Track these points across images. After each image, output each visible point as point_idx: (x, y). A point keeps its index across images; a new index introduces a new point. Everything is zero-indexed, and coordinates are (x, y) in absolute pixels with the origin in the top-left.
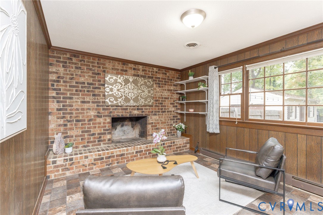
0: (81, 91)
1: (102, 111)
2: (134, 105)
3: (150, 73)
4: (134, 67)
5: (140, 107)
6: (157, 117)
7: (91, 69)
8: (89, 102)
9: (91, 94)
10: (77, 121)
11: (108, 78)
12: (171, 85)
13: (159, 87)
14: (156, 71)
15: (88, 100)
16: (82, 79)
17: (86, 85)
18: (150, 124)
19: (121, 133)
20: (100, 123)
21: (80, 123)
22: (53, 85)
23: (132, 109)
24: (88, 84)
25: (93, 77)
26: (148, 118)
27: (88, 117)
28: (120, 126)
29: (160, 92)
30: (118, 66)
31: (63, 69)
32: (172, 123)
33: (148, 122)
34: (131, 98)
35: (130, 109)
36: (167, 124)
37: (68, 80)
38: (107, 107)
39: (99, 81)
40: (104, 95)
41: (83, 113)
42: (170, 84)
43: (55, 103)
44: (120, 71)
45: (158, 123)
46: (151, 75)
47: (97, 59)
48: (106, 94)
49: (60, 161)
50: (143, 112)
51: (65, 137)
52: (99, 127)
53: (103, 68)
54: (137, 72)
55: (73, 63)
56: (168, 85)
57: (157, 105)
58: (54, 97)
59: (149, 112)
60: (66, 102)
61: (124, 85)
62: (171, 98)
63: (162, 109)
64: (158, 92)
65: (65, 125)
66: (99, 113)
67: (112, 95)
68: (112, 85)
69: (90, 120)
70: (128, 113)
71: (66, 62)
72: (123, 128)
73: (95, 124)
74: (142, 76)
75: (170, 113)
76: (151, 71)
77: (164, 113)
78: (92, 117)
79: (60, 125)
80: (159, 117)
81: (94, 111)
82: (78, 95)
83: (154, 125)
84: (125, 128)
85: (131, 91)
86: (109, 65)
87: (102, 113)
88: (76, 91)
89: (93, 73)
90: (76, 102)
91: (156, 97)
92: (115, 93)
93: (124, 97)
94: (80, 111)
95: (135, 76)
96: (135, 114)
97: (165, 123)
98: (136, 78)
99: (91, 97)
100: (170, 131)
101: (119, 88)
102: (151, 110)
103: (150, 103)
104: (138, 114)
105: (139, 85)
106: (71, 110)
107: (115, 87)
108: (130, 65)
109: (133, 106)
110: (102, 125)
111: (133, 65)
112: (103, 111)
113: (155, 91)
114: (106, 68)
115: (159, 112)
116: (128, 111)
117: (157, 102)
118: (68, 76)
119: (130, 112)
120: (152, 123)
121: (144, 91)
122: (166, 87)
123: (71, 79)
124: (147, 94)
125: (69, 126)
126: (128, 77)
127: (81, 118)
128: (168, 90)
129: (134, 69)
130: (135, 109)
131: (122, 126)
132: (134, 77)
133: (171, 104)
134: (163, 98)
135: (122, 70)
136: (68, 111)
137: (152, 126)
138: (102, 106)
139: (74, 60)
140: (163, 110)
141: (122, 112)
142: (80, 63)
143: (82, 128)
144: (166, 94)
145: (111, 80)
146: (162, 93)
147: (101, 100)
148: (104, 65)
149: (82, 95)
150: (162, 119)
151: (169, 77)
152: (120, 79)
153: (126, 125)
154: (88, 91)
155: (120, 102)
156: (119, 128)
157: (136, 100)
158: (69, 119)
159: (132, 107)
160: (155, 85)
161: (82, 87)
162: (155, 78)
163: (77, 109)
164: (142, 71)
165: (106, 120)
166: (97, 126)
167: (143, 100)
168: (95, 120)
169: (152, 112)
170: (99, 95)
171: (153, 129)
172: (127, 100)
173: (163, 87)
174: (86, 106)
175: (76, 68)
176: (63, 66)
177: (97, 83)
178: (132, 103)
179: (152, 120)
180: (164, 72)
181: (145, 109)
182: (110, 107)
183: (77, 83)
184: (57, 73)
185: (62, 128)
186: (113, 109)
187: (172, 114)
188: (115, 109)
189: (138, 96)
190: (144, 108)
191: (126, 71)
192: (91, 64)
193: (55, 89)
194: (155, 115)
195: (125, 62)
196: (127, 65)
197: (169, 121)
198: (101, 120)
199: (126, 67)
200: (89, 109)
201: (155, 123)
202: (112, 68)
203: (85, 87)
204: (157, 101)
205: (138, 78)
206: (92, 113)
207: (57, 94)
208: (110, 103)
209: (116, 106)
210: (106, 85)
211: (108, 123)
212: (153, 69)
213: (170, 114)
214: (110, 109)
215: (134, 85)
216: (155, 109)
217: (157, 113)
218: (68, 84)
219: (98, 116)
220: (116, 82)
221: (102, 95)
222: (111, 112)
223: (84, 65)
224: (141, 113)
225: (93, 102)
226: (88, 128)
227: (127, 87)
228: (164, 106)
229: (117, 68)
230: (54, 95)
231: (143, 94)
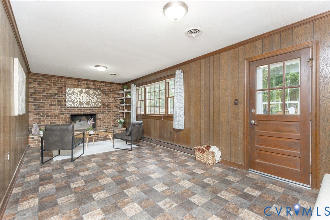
0: (49, 98)
1: (63, 110)
2: (87, 107)
3: (99, 86)
4: (87, 83)
5: (91, 108)
6: (104, 115)
7: (56, 85)
8: (55, 105)
9: (57, 100)
10: (47, 116)
11: (68, 90)
12: (115, 94)
13: (106, 95)
14: (103, 85)
15: (54, 104)
16: (50, 91)
17: (53, 95)
18: (98, 119)
19: (80, 126)
20: (62, 118)
21: (49, 117)
22: (31, 95)
23: (85, 110)
24: (54, 94)
25: (57, 90)
26: (97, 115)
27: (54, 114)
28: (78, 120)
29: (107, 99)
30: (75, 83)
31: (38, 86)
32: (116, 119)
33: (97, 118)
34: (84, 102)
35: (83, 109)
36: (111, 119)
37: (41, 92)
39: (62, 92)
40: (65, 101)
41: (51, 112)
42: (114, 93)
43: (33, 106)
44: (76, 86)
45: (105, 119)
46: (99, 88)
47: (60, 79)
48: (67, 100)
50: (93, 111)
51: (39, 126)
52: (62, 120)
53: (64, 84)
54: (89, 86)
55: (44, 82)
56: (112, 94)
57: (104, 107)
58: (32, 102)
59: (97, 111)
60: (40, 105)
61: (79, 95)
62: (115, 103)
63: (108, 110)
64: (105, 99)
65: (40, 119)
66: (62, 111)
67: (71, 101)
68: (71, 94)
69: (56, 116)
70: (82, 112)
71: (40, 82)
72: (81, 122)
73: (59, 118)
74: (92, 89)
75: (114, 112)
76: (100, 85)
77: (109, 112)
78: (57, 114)
79: (36, 119)
80: (106, 115)
81: (58, 110)
82: (48, 101)
83: (101, 120)
84: (82, 122)
85: (84, 98)
86: (68, 82)
87: (64, 112)
88: (47, 98)
89: (57, 88)
90: (47, 105)
91: (103, 102)
92: (73, 99)
93: (79, 102)
94: (49, 110)
95: (87, 89)
96: (88, 113)
97: (110, 119)
98: (88, 90)
99: (57, 102)
100: (114, 124)
101: (76, 96)
102: (99, 110)
103: (99, 106)
104: (89, 113)
105: (90, 94)
106: (43, 110)
107: (73, 96)
108: (83, 82)
109: (86, 108)
110: (64, 119)
111: (85, 82)
112: (65, 111)
113: (103, 98)
114: (67, 84)
115: (106, 111)
116: (82, 110)
117: (104, 105)
118: (41, 90)
119: (84, 111)
120: (101, 119)
121: (93, 98)
122: (111, 95)
123: (43, 91)
124: (96, 100)
125: (42, 119)
126: (82, 89)
127: (49, 115)
128: (113, 97)
129: (86, 84)
130: (87, 110)
131: (80, 121)
132: (86, 89)
133: (115, 106)
134: (108, 102)
135: (77, 85)
136: (41, 110)
137: (100, 121)
138: (64, 107)
139: (45, 80)
140: (109, 110)
141: (78, 112)
142: (49, 82)
143: (50, 121)
144: (111, 100)
145: (70, 91)
146: (108, 99)
147: (63, 104)
148: (65, 82)
149: (50, 101)
150: (107, 116)
151: (113, 89)
152: (77, 90)
153: (83, 120)
154: (54, 98)
155: (76, 105)
156: (78, 122)
157: (88, 103)
158: (42, 115)
159: (85, 108)
160: (102, 94)
161: (50, 96)
162: (102, 89)
163: (47, 109)
164: (93, 85)
165: (66, 116)
166: (60, 119)
167: (93, 104)
168: (59, 116)
169: (101, 111)
170: (62, 101)
171: (101, 123)
172: (81, 103)
173: (108, 95)
174: (53, 107)
175: (47, 85)
176: (38, 84)
177: (60, 93)
178: (85, 106)
179: (100, 117)
180: (109, 85)
181: (95, 109)
182: (69, 108)
183: (47, 93)
184: (34, 88)
185: (37, 121)
186: (71, 110)
187: (116, 113)
188: (73, 109)
189: (89, 101)
190: (94, 109)
191: (81, 85)
192: (56, 82)
193: (33, 98)
194: (103, 113)
195: (80, 80)
196: (81, 82)
197: (114, 117)
198: (64, 116)
199: (81, 83)
200: (55, 109)
201: (102, 119)
202: (71, 84)
203: (52, 96)
204: (104, 104)
205: (89, 90)
206: (57, 112)
207: (34, 100)
208: (69, 106)
209: (74, 108)
210: (66, 95)
211: (68, 118)
212: (101, 84)
213: (115, 113)
214: (69, 109)
215: (86, 94)
216: (103, 109)
217: (104, 112)
218: (41, 95)
219: (61, 114)
220: (73, 92)
221: (63, 101)
222: (70, 111)
223: (52, 83)
224: (91, 112)
225: (58, 105)
226: (54, 121)
227: (81, 96)
228: (109, 108)
229: (74, 84)
230: (32, 101)
231: (93, 100)
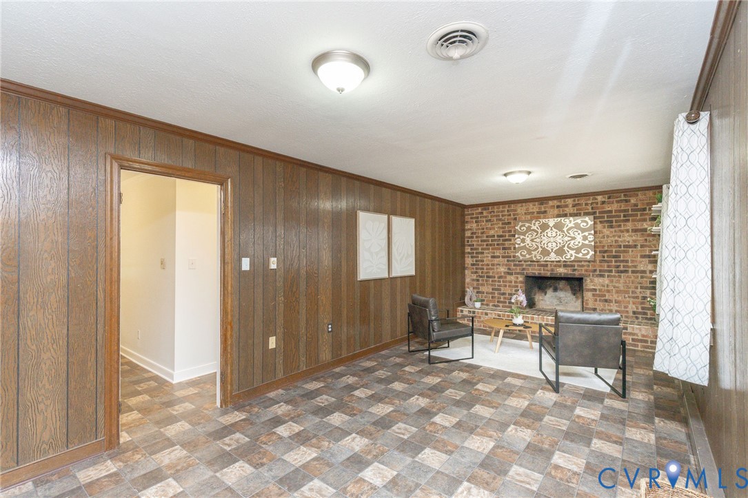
0: (491, 245)
1: (512, 267)
2: (558, 259)
3: (590, 207)
4: (559, 204)
5: (568, 263)
6: (606, 281)
7: (500, 220)
8: (498, 257)
9: (501, 247)
10: (488, 277)
11: (519, 226)
12: (645, 220)
13: (611, 227)
14: (603, 200)
15: (498, 254)
16: (492, 232)
17: (496, 238)
18: (589, 290)
20: (511, 282)
21: (491, 279)
22: (468, 241)
23: (555, 266)
24: (498, 236)
25: (503, 228)
26: (586, 280)
27: (498, 273)
29: (614, 236)
30: (533, 208)
31: (475, 225)
32: (648, 295)
33: (584, 287)
34: (552, 250)
35: (551, 265)
36: (631, 295)
37: (480, 235)
38: (519, 263)
39: (510, 231)
40: (515, 248)
41: (493, 269)
42: (639, 217)
43: (470, 259)
44: (535, 215)
45: (608, 291)
46: (590, 210)
47: (507, 206)
48: (517, 246)
49: (466, 311)
50: (574, 270)
51: (478, 292)
52: (509, 286)
53: (514, 215)
54: (563, 211)
55: (484, 217)
56: (633, 221)
57: (606, 259)
58: (469, 253)
59: (586, 271)
60: (478, 257)
61: (541, 233)
62: (642, 246)
63: (618, 267)
64: (608, 237)
65: (478, 280)
66: (509, 269)
67: (524, 247)
68: (524, 234)
69: (500, 277)
70: (547, 270)
71: (478, 218)
73: (506, 282)
74: (571, 215)
75: (639, 275)
76: (592, 204)
77: (622, 274)
78: (503, 274)
79: (473, 280)
80: (612, 281)
81: (504, 267)
82: (488, 249)
83: (598, 292)
84: (561, 294)
85: (552, 239)
86: (520, 210)
87: (513, 270)
88: (487, 245)
89: (503, 224)
90: (487, 257)
91: (603, 247)
92: (528, 244)
93: (540, 249)
94: (490, 266)
95: (560, 217)
96: (561, 274)
97: (627, 292)
98: (559, 219)
99: (501, 251)
100: (640, 310)
101: (533, 237)
102: (591, 268)
103: (588, 257)
104: (565, 274)
105: (565, 229)
106: (482, 265)
107: (528, 237)
108: (551, 203)
109: (556, 261)
110: (513, 284)
111: (555, 202)
112: (514, 267)
113: (601, 235)
114: (518, 214)
115: (611, 271)
116: (549, 268)
117: (606, 255)
118: (480, 231)
119: (552, 270)
120: (595, 290)
121: (574, 238)
122: (630, 226)
123: (482, 233)
124: (582, 241)
125: (481, 282)
126: (547, 220)
127: (491, 274)
128: (635, 231)
129: (558, 207)
130: (560, 266)
132: (556, 219)
133: (642, 257)
134: (620, 246)
135: (538, 213)
136: (480, 266)
137: (594, 295)
138: (514, 261)
139: (485, 213)
140: (622, 268)
141: (540, 270)
142: (490, 215)
143: (492, 285)
144: (628, 238)
145: (522, 228)
146: (616, 238)
147: (512, 254)
148: (516, 211)
149: (492, 249)
150: (617, 285)
151: (636, 205)
152: (535, 224)
154: (498, 245)
155: (535, 257)
156: (550, 293)
157: (560, 252)
158: (480, 274)
159: (555, 263)
160: (599, 226)
161: (492, 241)
162: (600, 212)
163: (488, 265)
164: (574, 206)
165: (517, 278)
166: (508, 284)
167: (572, 252)
168: (506, 277)
169: (595, 271)
170: (510, 248)
171: (596, 300)
172: (545, 252)
173: (620, 226)
174: (496, 261)
175: (487, 221)
176: (476, 222)
177: (507, 234)
178: (553, 257)
179: (594, 285)
180: (623, 198)
181: (578, 266)
182: (523, 263)
183: (487, 237)
184: (471, 229)
185: (475, 283)
186: (527, 265)
187: (646, 277)
188: (530, 265)
189: (564, 246)
190: (576, 264)
191: (545, 212)
192: (500, 214)
193: (469, 245)
194: (602, 276)
195: (542, 201)
196: (546, 204)
197: (639, 290)
198: (512, 278)
199: (545, 208)
200: (499, 265)
201: (600, 290)
202: (525, 213)
203: (495, 240)
204: (606, 252)
205: (563, 219)
206: (502, 269)
207: (472, 249)
208: (521, 258)
209: (531, 261)
210: (517, 236)
211: (521, 282)
212: (596, 199)
213: (642, 277)
214: (522, 265)
215: (556, 230)
216: (601, 266)
217: (606, 274)
218: (480, 239)
219: (509, 273)
220: (529, 229)
221: (512, 248)
222: (524, 269)
223: (494, 216)
224: (570, 272)
225: (503, 257)
226: (499, 286)
227: (545, 235)
228: (623, 261)
229: (532, 211)
230: (469, 250)
231: (572, 242)
